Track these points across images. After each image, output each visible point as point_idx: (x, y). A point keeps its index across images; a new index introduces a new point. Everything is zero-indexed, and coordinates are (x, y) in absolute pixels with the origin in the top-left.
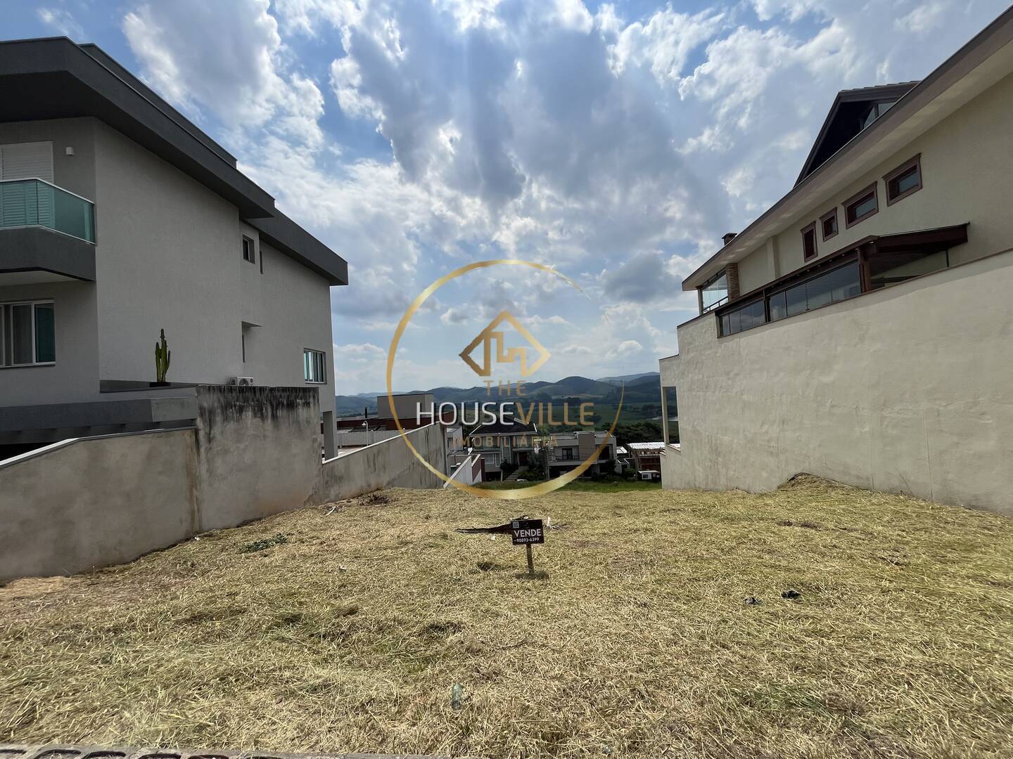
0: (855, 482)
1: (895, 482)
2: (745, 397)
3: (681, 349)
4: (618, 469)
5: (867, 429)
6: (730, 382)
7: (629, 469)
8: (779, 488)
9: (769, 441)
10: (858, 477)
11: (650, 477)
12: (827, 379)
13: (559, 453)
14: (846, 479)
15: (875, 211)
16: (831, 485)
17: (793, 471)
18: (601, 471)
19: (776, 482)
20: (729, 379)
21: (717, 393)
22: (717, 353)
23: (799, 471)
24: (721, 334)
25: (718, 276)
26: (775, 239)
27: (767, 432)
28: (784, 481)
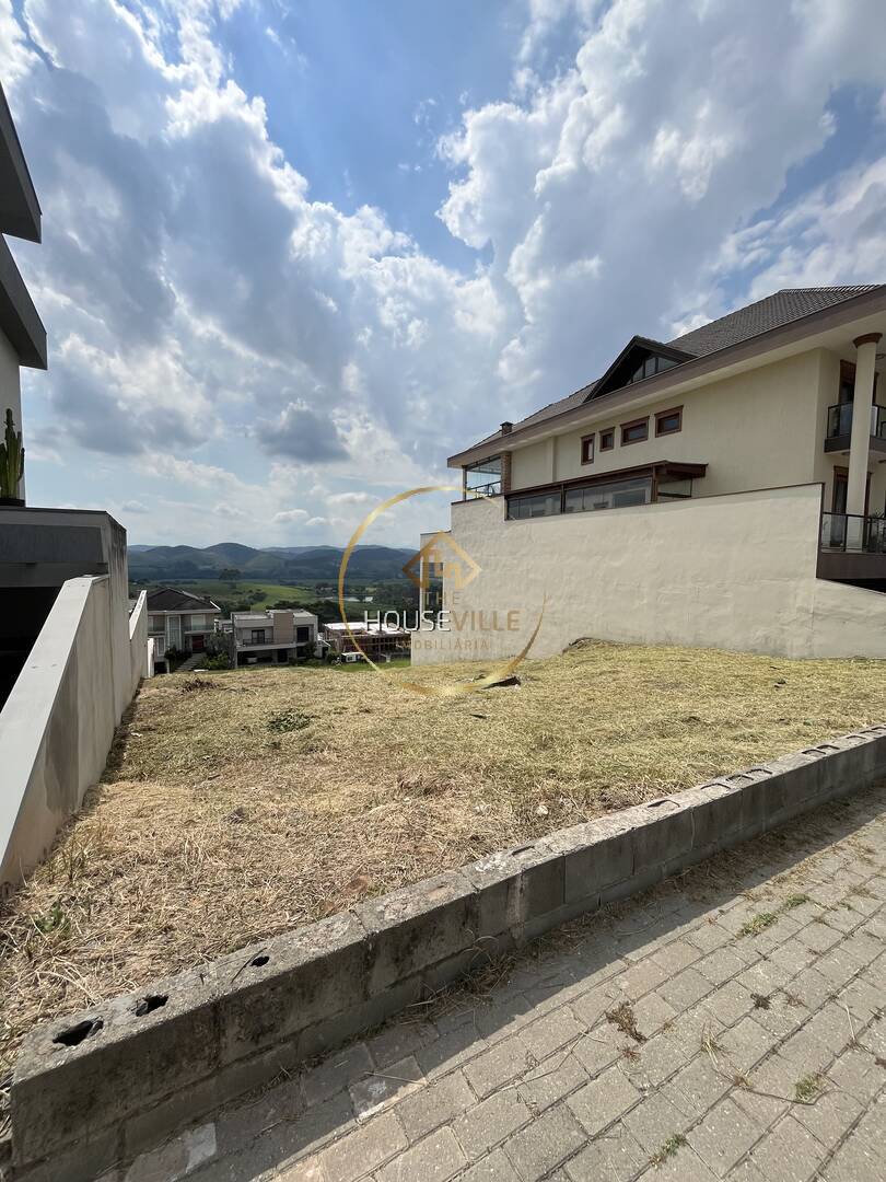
0: (630, 641)
1: (662, 638)
2: (531, 576)
3: (455, 526)
4: (318, 653)
5: (645, 601)
6: (515, 562)
7: (329, 652)
8: (564, 651)
9: (553, 613)
10: (633, 637)
11: (354, 660)
12: (617, 564)
13: (248, 636)
14: (623, 640)
15: (644, 437)
16: (612, 645)
17: (576, 636)
18: (298, 655)
19: (558, 647)
20: (515, 559)
21: (498, 571)
22: (502, 534)
23: (582, 636)
24: (508, 518)
25: (490, 460)
26: (556, 438)
27: (552, 606)
28: (566, 646)
